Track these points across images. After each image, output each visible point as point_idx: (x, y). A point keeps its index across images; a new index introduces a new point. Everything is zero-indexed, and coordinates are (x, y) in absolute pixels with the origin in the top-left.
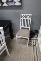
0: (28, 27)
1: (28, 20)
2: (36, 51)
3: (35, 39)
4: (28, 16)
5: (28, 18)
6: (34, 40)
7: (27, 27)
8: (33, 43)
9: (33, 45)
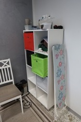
0: (10, 81)
1: (6, 69)
2: (39, 109)
3: (26, 95)
4: (5, 62)
5: (6, 65)
6: (26, 97)
7: (8, 80)
8: (28, 102)
9: (30, 104)
